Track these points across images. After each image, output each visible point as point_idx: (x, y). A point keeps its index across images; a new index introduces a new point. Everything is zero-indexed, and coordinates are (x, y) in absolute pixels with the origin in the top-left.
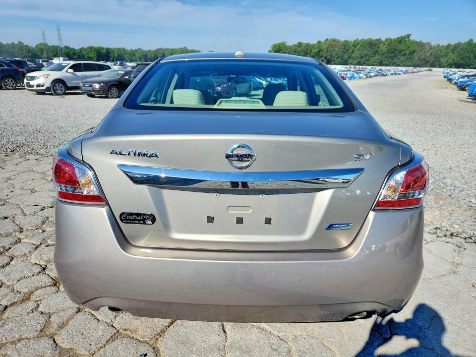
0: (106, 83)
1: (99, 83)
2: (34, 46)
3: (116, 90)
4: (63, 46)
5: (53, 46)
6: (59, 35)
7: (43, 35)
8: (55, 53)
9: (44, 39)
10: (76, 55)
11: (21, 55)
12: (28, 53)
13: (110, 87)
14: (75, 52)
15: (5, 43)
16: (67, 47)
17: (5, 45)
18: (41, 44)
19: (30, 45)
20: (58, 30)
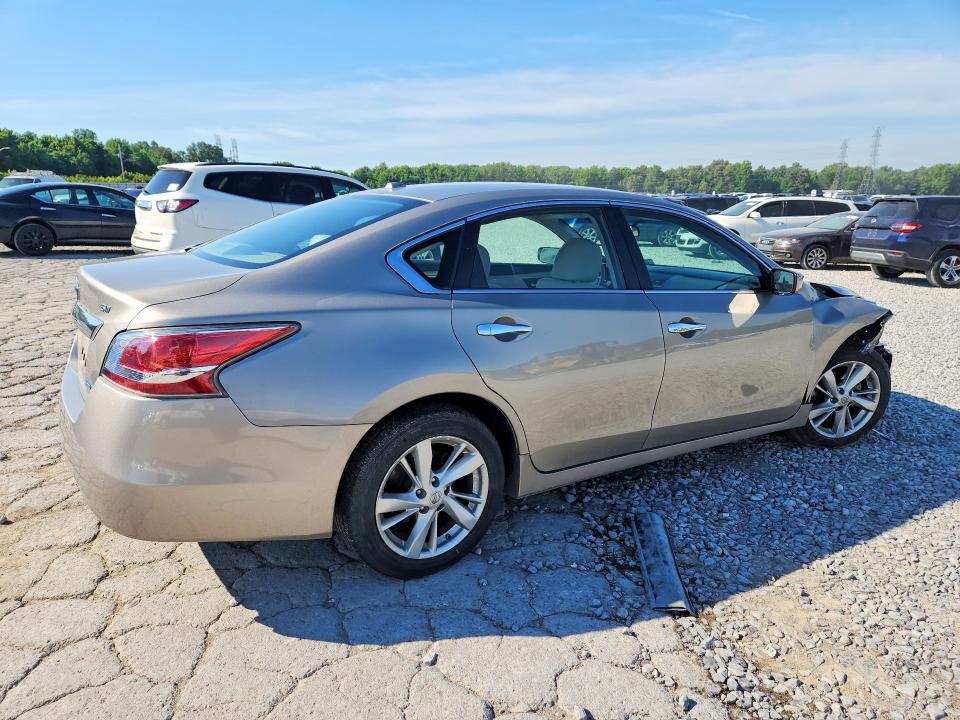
0: (802, 238)
1: (790, 237)
2: (819, 171)
3: (824, 253)
4: (877, 167)
5: (857, 169)
6: (876, 146)
7: (844, 147)
8: (855, 182)
9: (843, 155)
10: (901, 184)
11: (791, 186)
12: (803, 183)
13: (808, 247)
14: (899, 178)
15: (770, 169)
16: (885, 169)
17: (769, 172)
18: (835, 165)
19: (812, 169)
20: (878, 135)
